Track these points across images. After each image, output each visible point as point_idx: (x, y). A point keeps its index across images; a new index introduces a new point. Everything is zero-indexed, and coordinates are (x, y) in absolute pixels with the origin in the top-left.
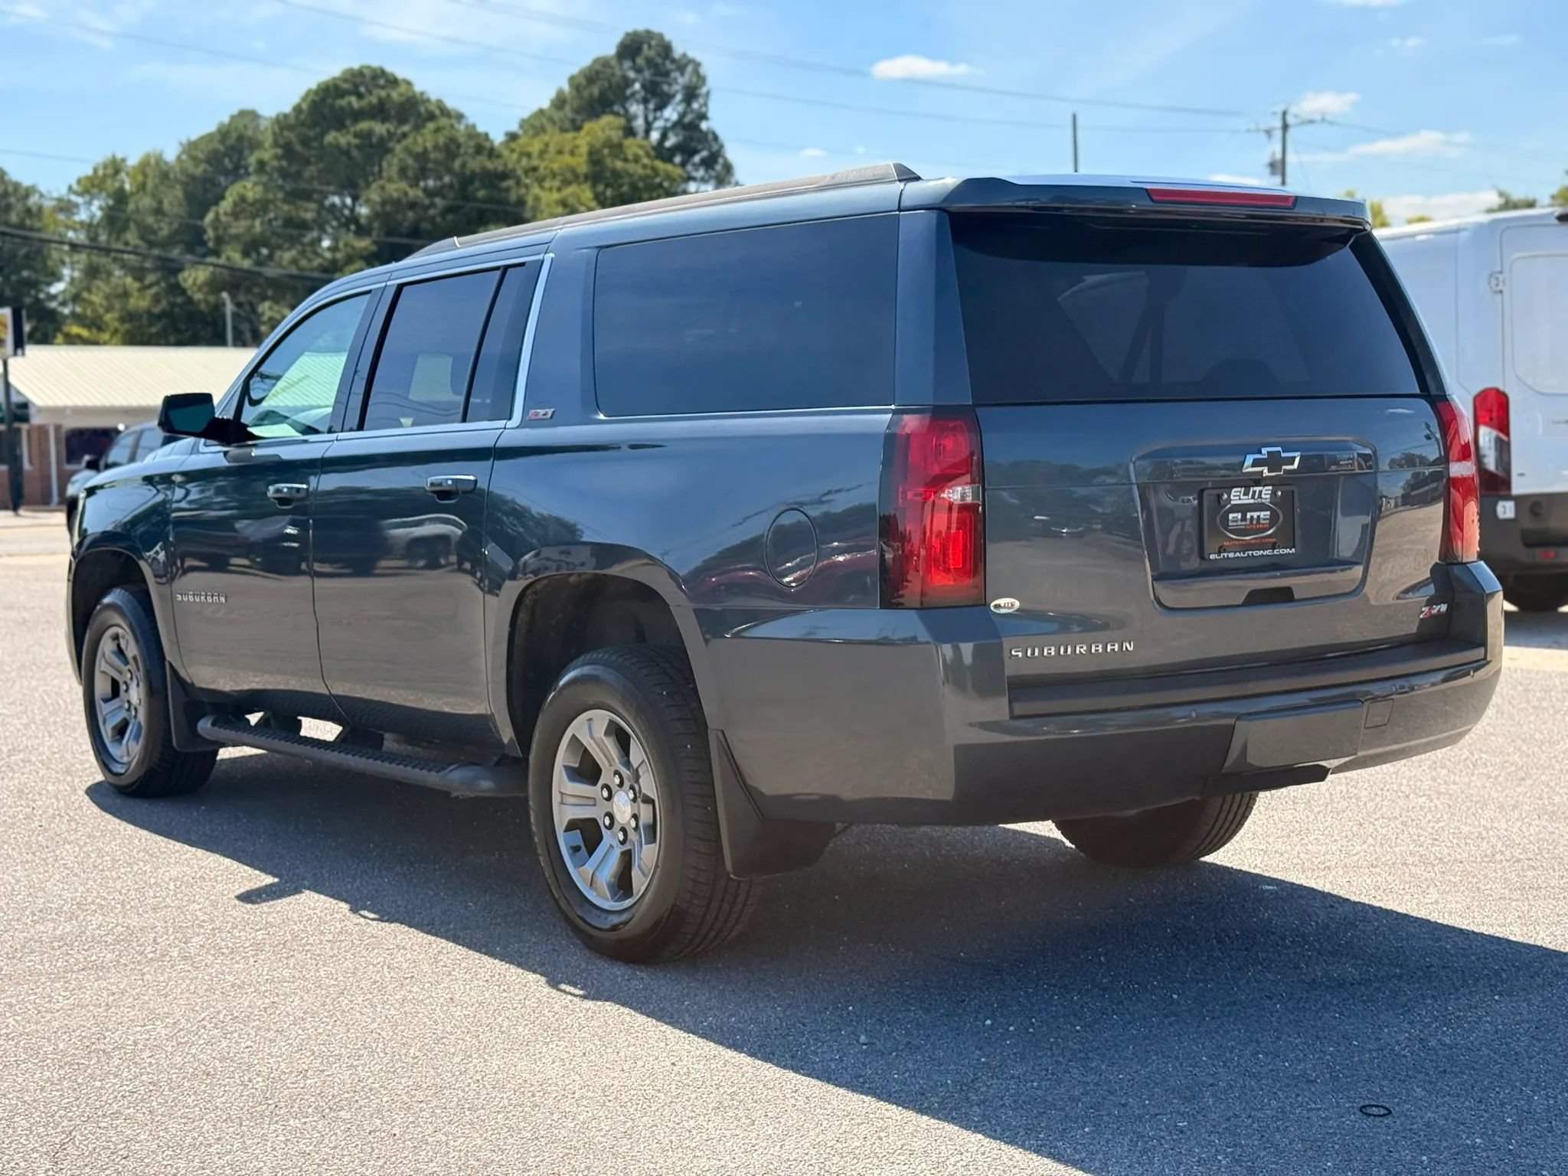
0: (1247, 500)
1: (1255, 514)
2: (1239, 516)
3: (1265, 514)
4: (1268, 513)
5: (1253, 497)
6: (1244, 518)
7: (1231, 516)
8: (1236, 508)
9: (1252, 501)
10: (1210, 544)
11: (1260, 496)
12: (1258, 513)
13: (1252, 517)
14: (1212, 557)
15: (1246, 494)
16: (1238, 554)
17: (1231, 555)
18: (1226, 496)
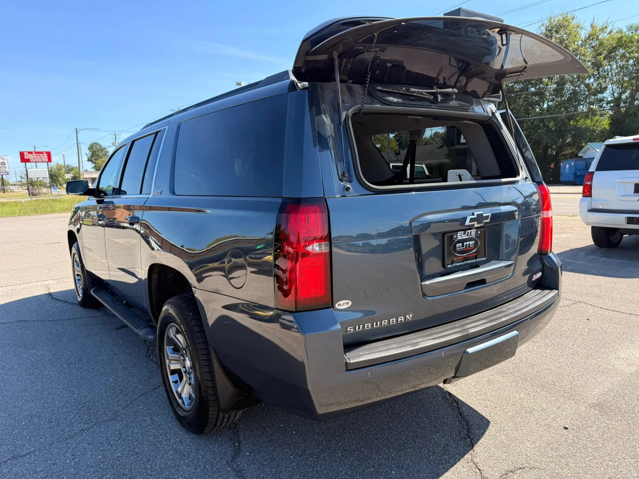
0: (465, 237)
1: (468, 243)
2: (461, 244)
3: (472, 243)
4: (474, 242)
5: (467, 235)
6: (463, 246)
7: (457, 245)
8: (459, 241)
9: (467, 237)
10: (447, 261)
11: (471, 235)
12: (469, 242)
13: (466, 244)
14: (449, 266)
15: (464, 234)
16: (461, 264)
17: (458, 264)
18: (455, 236)
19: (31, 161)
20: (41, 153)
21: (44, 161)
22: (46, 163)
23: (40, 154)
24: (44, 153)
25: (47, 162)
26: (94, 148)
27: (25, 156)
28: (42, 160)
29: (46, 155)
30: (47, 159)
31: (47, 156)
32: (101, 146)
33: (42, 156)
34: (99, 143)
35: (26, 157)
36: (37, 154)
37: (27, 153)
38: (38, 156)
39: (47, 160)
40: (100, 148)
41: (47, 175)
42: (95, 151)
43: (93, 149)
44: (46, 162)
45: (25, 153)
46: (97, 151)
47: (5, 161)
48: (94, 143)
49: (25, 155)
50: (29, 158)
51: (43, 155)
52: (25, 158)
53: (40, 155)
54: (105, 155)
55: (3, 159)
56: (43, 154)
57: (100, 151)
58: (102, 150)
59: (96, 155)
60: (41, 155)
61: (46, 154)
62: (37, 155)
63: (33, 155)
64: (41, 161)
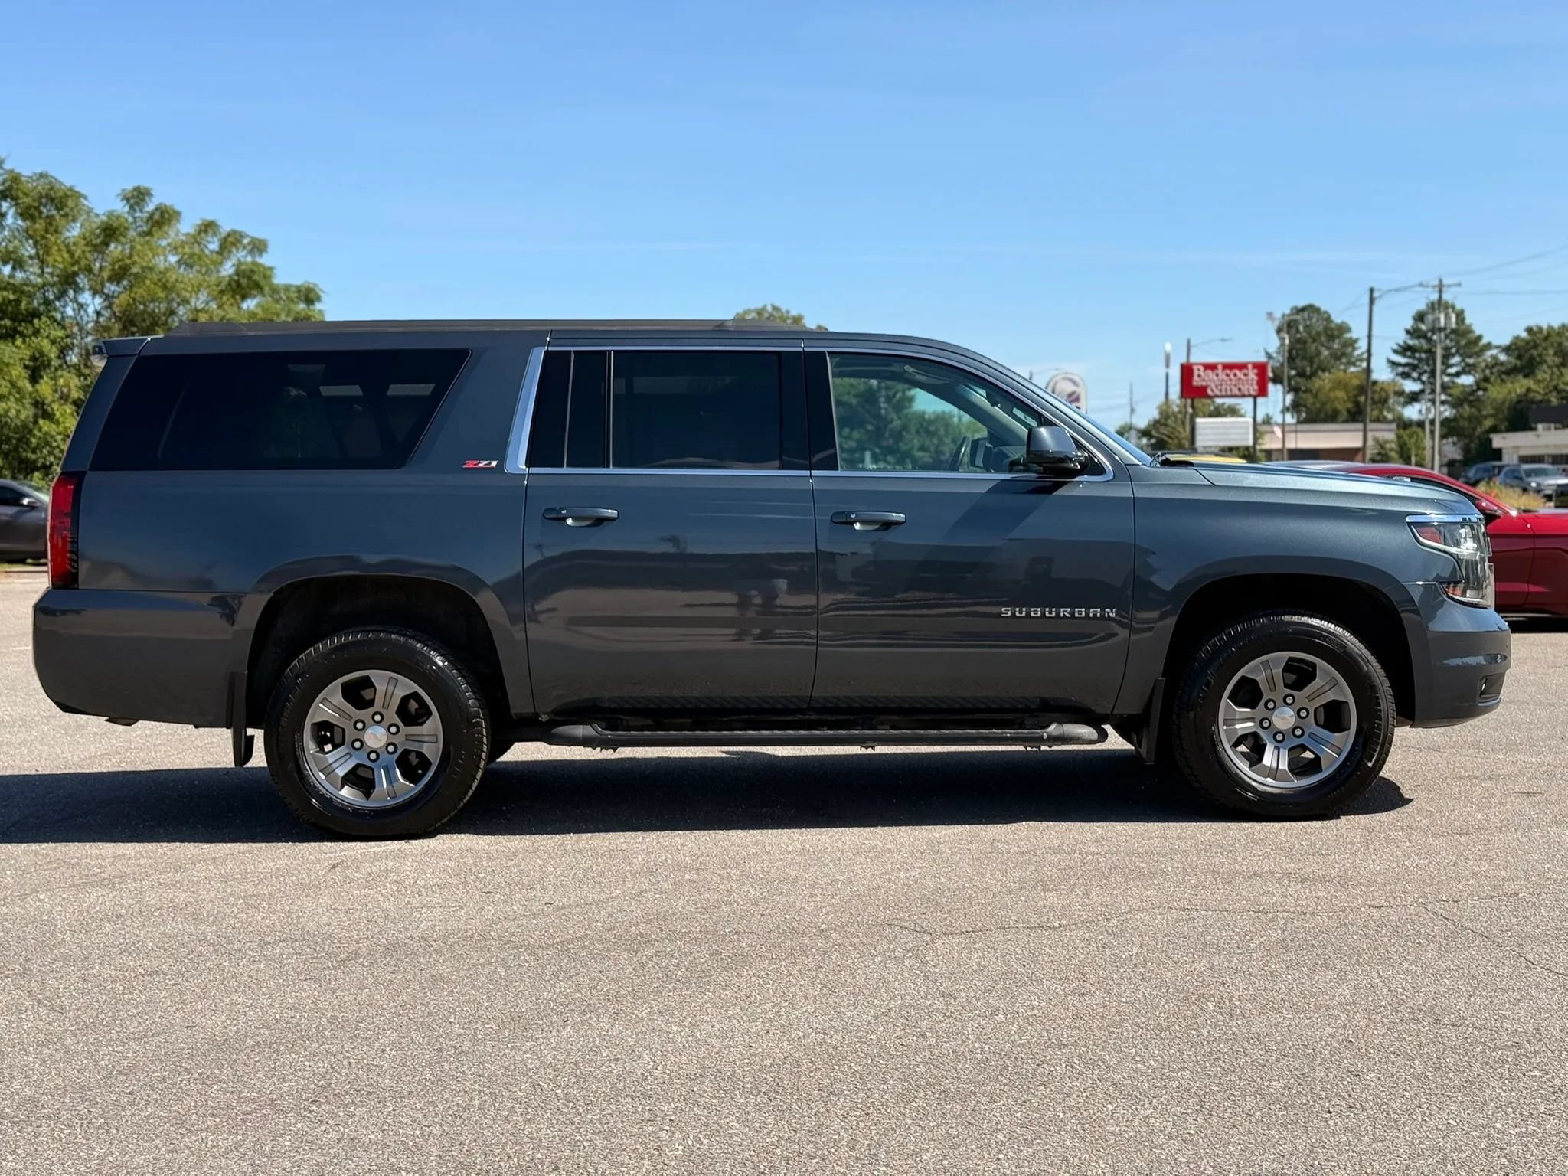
19: (1209, 392)
20: (1242, 366)
21: (1246, 393)
22: (1250, 400)
23: (1237, 372)
24: (1250, 366)
25: (1255, 397)
26: (1301, 328)
27: (1196, 378)
28: (1240, 390)
29: (1252, 375)
30: (1256, 387)
31: (1255, 378)
32: (1328, 319)
33: (1243, 377)
34: (1323, 308)
35: (1197, 382)
36: (1228, 371)
37: (1202, 368)
38: (1232, 377)
39: (1254, 389)
40: (1326, 329)
41: (1248, 439)
42: (1305, 342)
43: (1298, 331)
44: (1250, 396)
45: (1195, 368)
46: (1310, 341)
47: (1078, 390)
48: (1303, 309)
49: (1196, 373)
50: (1204, 384)
51: (1245, 375)
52: (1195, 383)
53: (1235, 375)
54: (1344, 354)
55: (1075, 383)
56: (1245, 371)
57: (1323, 339)
58: (1331, 337)
59: (1304, 358)
60: (1239, 374)
61: (1256, 371)
62: (1227, 375)
63: (1217, 375)
64: (1237, 392)
